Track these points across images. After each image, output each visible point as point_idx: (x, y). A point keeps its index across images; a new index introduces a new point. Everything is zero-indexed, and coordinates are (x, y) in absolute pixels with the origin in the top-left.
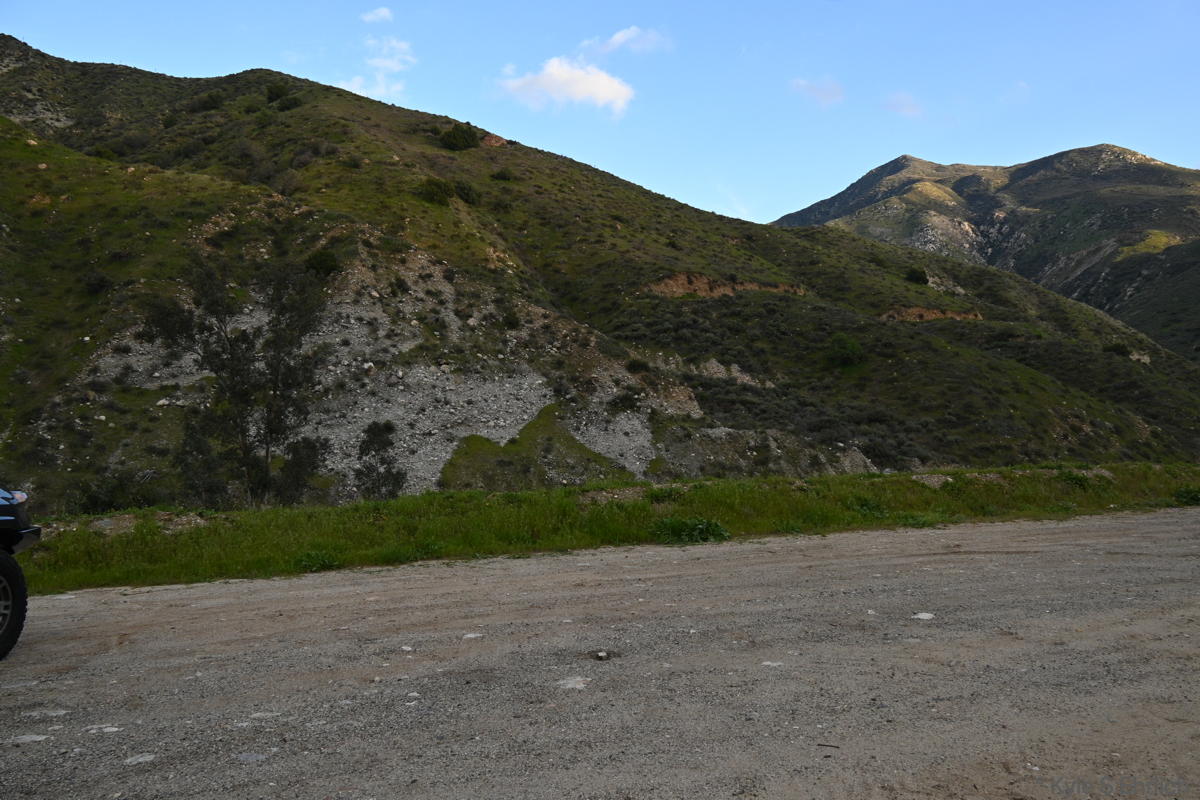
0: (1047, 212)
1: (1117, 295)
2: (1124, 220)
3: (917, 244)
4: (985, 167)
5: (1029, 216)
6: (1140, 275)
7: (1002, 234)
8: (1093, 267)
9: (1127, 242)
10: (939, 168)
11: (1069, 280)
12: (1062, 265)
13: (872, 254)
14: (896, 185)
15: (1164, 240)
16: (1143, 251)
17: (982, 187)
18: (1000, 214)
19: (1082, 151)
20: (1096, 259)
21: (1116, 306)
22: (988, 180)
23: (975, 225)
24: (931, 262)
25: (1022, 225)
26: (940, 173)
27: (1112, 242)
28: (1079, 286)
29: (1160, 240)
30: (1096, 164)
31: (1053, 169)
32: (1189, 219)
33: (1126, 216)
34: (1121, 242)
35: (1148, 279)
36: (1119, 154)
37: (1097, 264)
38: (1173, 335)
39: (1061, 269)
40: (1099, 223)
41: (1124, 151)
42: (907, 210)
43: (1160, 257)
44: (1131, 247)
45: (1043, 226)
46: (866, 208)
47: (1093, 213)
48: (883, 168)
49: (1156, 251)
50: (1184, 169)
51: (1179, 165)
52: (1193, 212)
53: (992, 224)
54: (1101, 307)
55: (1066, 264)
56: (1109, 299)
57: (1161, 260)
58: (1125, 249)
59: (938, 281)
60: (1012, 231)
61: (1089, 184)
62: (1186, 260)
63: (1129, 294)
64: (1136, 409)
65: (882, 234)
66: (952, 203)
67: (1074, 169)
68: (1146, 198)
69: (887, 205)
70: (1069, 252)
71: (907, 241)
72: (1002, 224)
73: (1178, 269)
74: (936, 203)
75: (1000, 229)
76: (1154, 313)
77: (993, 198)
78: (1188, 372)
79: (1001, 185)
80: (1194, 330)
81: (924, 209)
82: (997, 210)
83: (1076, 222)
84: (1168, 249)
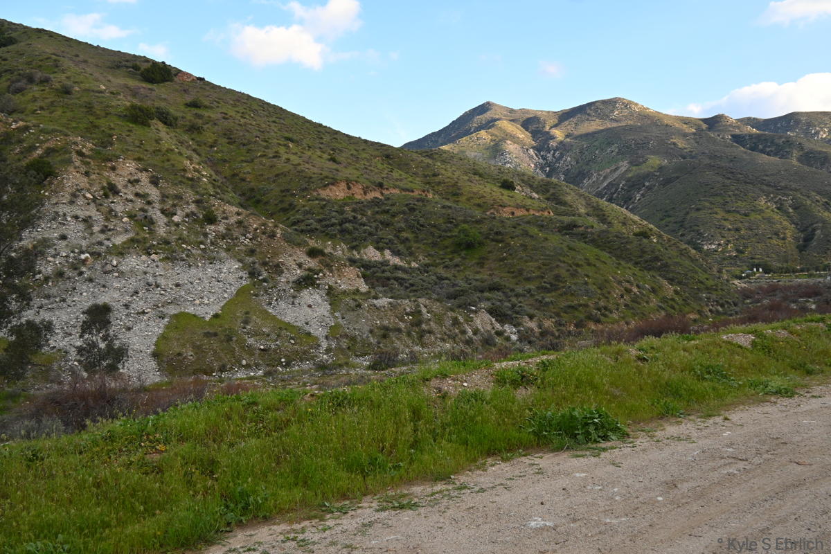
0: (583, 143)
1: (630, 200)
2: (632, 149)
3: (500, 164)
4: (542, 111)
5: (572, 146)
6: (644, 186)
7: (555, 158)
8: (614, 180)
9: (634, 164)
10: (512, 111)
11: (599, 189)
12: (594, 179)
13: (474, 169)
14: (484, 123)
15: (658, 162)
16: (646, 170)
17: (540, 125)
18: (553, 144)
19: (604, 102)
20: (616, 175)
21: (630, 207)
22: (545, 121)
23: (538, 151)
24: (514, 176)
25: (568, 152)
26: (513, 116)
27: (625, 163)
28: (606, 193)
29: (655, 161)
30: (613, 111)
31: (586, 113)
32: (672, 149)
33: (633, 146)
34: (631, 163)
35: (649, 188)
36: (627, 105)
37: (617, 178)
38: (667, 226)
39: (594, 182)
40: (617, 150)
41: (630, 102)
42: (492, 140)
43: (656, 173)
44: (637, 167)
45: (581, 152)
46: (464, 138)
47: (613, 144)
48: (474, 110)
49: (652, 170)
50: (667, 115)
52: (674, 144)
53: (549, 150)
54: (622, 207)
55: (597, 178)
56: (625, 203)
57: (657, 175)
58: (634, 168)
59: (520, 189)
60: (562, 156)
61: (609, 125)
62: (673, 175)
63: (637, 198)
64: (660, 276)
65: (476, 156)
66: (522, 136)
67: (599, 114)
68: (645, 134)
69: (478, 136)
70: (599, 171)
71: (492, 162)
72: (555, 151)
73: (668, 182)
74: (511, 136)
75: (554, 154)
76: (655, 211)
77: (548, 133)
78: (681, 250)
79: (553, 124)
80: (680, 222)
81: (503, 140)
82: (551, 141)
83: (602, 150)
84: (660, 168)
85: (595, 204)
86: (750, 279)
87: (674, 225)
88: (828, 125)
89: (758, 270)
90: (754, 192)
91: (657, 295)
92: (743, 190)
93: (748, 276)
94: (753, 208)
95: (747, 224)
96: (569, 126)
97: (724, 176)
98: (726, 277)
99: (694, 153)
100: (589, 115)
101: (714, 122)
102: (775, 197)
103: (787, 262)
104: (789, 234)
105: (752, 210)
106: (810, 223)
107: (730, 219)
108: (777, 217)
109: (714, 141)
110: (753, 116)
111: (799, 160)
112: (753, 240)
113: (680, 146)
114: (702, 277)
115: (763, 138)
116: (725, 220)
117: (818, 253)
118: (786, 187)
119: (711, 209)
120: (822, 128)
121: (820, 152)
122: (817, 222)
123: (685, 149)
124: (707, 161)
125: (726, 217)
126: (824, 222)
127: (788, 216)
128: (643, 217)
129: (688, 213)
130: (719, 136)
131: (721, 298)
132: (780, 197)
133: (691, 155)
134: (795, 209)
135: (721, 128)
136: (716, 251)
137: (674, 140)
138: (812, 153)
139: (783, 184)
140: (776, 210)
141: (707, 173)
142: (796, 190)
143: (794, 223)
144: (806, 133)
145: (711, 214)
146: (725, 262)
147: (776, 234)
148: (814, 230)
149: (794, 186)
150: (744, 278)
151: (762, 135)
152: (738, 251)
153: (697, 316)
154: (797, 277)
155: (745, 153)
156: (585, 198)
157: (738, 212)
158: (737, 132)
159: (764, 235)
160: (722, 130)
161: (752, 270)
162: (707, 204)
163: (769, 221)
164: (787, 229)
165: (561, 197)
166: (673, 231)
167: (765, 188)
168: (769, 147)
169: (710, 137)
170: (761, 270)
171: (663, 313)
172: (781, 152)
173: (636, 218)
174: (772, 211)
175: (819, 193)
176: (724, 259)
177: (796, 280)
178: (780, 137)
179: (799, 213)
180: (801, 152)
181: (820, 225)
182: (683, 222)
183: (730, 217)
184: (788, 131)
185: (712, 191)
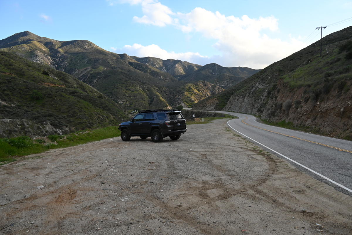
0: (73, 57)
1: (92, 82)
2: (92, 62)
3: (33, 60)
4: (54, 40)
5: (67, 57)
6: (97, 77)
7: (60, 61)
8: (85, 74)
10: (39, 37)
11: (79, 77)
12: (77, 72)
14: (25, 40)
15: (103, 69)
16: (98, 71)
17: (53, 46)
19: (81, 41)
20: (86, 72)
21: (92, 85)
22: (55, 44)
23: (52, 57)
25: (66, 59)
26: (40, 40)
27: (90, 67)
28: (82, 78)
29: (102, 68)
30: (85, 45)
31: (73, 44)
32: (107, 64)
33: (93, 61)
34: (93, 68)
35: (99, 78)
36: (91, 44)
37: (86, 73)
38: (106, 93)
39: (77, 73)
40: (87, 62)
41: (92, 43)
42: (30, 49)
44: (95, 70)
45: (72, 60)
46: (15, 46)
47: (85, 59)
49: (101, 72)
50: (106, 51)
51: (105, 50)
52: (109, 62)
53: (57, 57)
54: (89, 84)
55: (79, 72)
56: (90, 83)
57: (102, 74)
58: (93, 70)
59: (50, 75)
60: (63, 61)
61: (83, 51)
62: (108, 74)
63: (95, 82)
65: (21, 55)
66: (44, 49)
67: (79, 46)
68: (98, 57)
69: (23, 46)
70: (79, 69)
71: (30, 59)
72: (60, 58)
73: (106, 77)
74: (39, 48)
75: (59, 59)
76: (102, 87)
77: (57, 50)
78: (112, 103)
79: (59, 46)
81: (36, 50)
82: (58, 54)
83: (81, 61)
84: (103, 71)
85: (80, 84)
87: (109, 93)
89: (136, 111)
90: (135, 84)
92: (132, 83)
93: (133, 113)
95: (133, 95)
96: (66, 48)
97: (126, 77)
98: (127, 113)
100: (75, 45)
101: (123, 56)
102: (142, 86)
103: (145, 109)
104: (146, 99)
105: (135, 90)
106: (152, 96)
108: (143, 93)
109: (123, 63)
110: (136, 56)
111: (150, 74)
112: (135, 100)
113: (111, 64)
115: (139, 64)
116: (126, 93)
117: (155, 106)
118: (145, 83)
119: (121, 88)
120: (156, 63)
121: (156, 72)
122: (154, 96)
123: (113, 65)
124: (120, 70)
127: (146, 93)
128: (98, 90)
129: (113, 89)
130: (124, 61)
132: (144, 86)
133: (115, 67)
134: (148, 90)
135: (125, 59)
136: (123, 104)
138: (153, 72)
140: (142, 91)
141: (120, 75)
142: (148, 84)
143: (148, 95)
144: (152, 64)
145: (121, 90)
146: (126, 108)
147: (142, 99)
148: (154, 98)
149: (148, 82)
151: (139, 63)
152: (130, 104)
155: (133, 69)
156: (76, 81)
157: (130, 90)
158: (130, 61)
159: (138, 99)
161: (135, 111)
162: (120, 86)
163: (140, 94)
164: (145, 97)
165: (66, 79)
167: (139, 82)
168: (141, 68)
169: (121, 62)
170: (137, 111)
172: (144, 70)
173: (96, 90)
174: (141, 90)
175: (155, 86)
176: (126, 107)
178: (144, 65)
179: (149, 92)
180: (150, 71)
181: (156, 97)
182: (111, 92)
183: (128, 92)
184: (146, 63)
185: (122, 82)
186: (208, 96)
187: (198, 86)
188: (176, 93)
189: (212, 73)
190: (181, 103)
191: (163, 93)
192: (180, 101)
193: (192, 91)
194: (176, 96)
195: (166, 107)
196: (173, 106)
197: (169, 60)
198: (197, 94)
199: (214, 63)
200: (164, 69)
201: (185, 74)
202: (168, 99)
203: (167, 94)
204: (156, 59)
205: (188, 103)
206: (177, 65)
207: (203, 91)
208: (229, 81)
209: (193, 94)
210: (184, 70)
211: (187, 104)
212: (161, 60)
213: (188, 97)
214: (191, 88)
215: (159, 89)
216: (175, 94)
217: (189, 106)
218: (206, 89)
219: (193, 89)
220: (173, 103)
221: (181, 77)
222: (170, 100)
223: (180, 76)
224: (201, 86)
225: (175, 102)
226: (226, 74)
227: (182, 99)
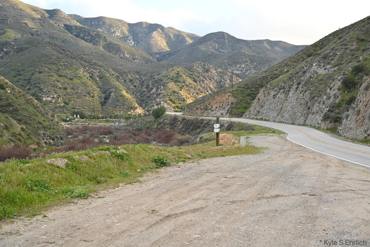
6: (3, 51)
15: (14, 35)
16: (5, 39)
29: (12, 34)
32: (24, 27)
35: (6, 53)
38: (18, 82)
43: (12, 43)
49: (9, 40)
50: (22, 2)
52: (26, 24)
57: (12, 45)
62: (24, 46)
64: (12, 117)
68: (5, 13)
73: (20, 50)
76: (10, 70)
78: (27, 100)
80: (28, 80)
84: (15, 40)
86: (72, 122)
87: (24, 81)
88: (121, 28)
89: (77, 116)
90: (76, 65)
91: (9, 131)
92: (69, 62)
93: (70, 120)
94: (75, 75)
95: (71, 86)
97: (58, 51)
98: (56, 120)
99: (39, 32)
101: (53, 13)
102: (89, 69)
103: (94, 112)
104: (96, 95)
105: (75, 76)
106: (108, 88)
107: (61, 81)
108: (89, 83)
109: (53, 26)
111: (104, 47)
112: (75, 96)
113: (29, 26)
114: (41, 119)
115: (84, 30)
116: (58, 81)
117: (112, 107)
118: (95, 64)
119: (49, 73)
120: (117, 29)
121: (116, 44)
122: (112, 88)
123: (33, 28)
124: (47, 40)
125: (59, 80)
126: (116, 88)
127: (96, 83)
129: (33, 74)
130: (56, 23)
131: (53, 134)
132: (92, 69)
133: (37, 33)
134: (100, 78)
135: (58, 18)
136: (51, 102)
137: (26, 21)
138: (111, 44)
139: (94, 61)
140: (89, 78)
141: (48, 48)
142: (101, 66)
143: (99, 87)
144: (109, 31)
145: (48, 76)
146: (57, 110)
147: (89, 93)
148: (110, 93)
149: (100, 63)
150: (68, 121)
151: (83, 27)
152: (65, 103)
153: (36, 147)
154: (99, 122)
155: (72, 38)
157: (66, 77)
158: (68, 23)
159: (81, 94)
160: (58, 20)
161: (73, 116)
162: (46, 69)
163: (85, 84)
164: (95, 91)
166: (22, 86)
167: (84, 63)
168: (87, 36)
169: (51, 24)
170: (78, 116)
171: (13, 144)
172: (94, 41)
174: (87, 78)
175: (114, 70)
176: (56, 108)
177: (99, 124)
178: (94, 31)
179: (103, 82)
180: (105, 43)
181: (114, 90)
182: (29, 80)
183: (61, 79)
184: (98, 28)
185: (50, 60)
186: (211, 90)
187: (194, 71)
188: (153, 85)
189: (218, 50)
190: (162, 102)
191: (129, 83)
192: (160, 98)
193: (181, 80)
194: (152, 89)
195: (134, 110)
196: (146, 109)
197: (140, 24)
198: (192, 87)
199: (221, 32)
200: (131, 41)
201: (168, 50)
202: (138, 94)
203: (135, 86)
204: (116, 21)
205: (174, 103)
206: (154, 33)
207: (203, 81)
208: (249, 64)
209: (183, 86)
210: (167, 43)
211: (173, 105)
212: (126, 23)
213: (174, 92)
214: (181, 76)
215: (121, 75)
216: (151, 86)
217: (176, 109)
218: (207, 78)
219: (184, 76)
220: (147, 102)
221: (162, 56)
222: (142, 97)
223: (159, 53)
224: (199, 73)
225: (151, 100)
226: (243, 51)
227: (164, 96)
